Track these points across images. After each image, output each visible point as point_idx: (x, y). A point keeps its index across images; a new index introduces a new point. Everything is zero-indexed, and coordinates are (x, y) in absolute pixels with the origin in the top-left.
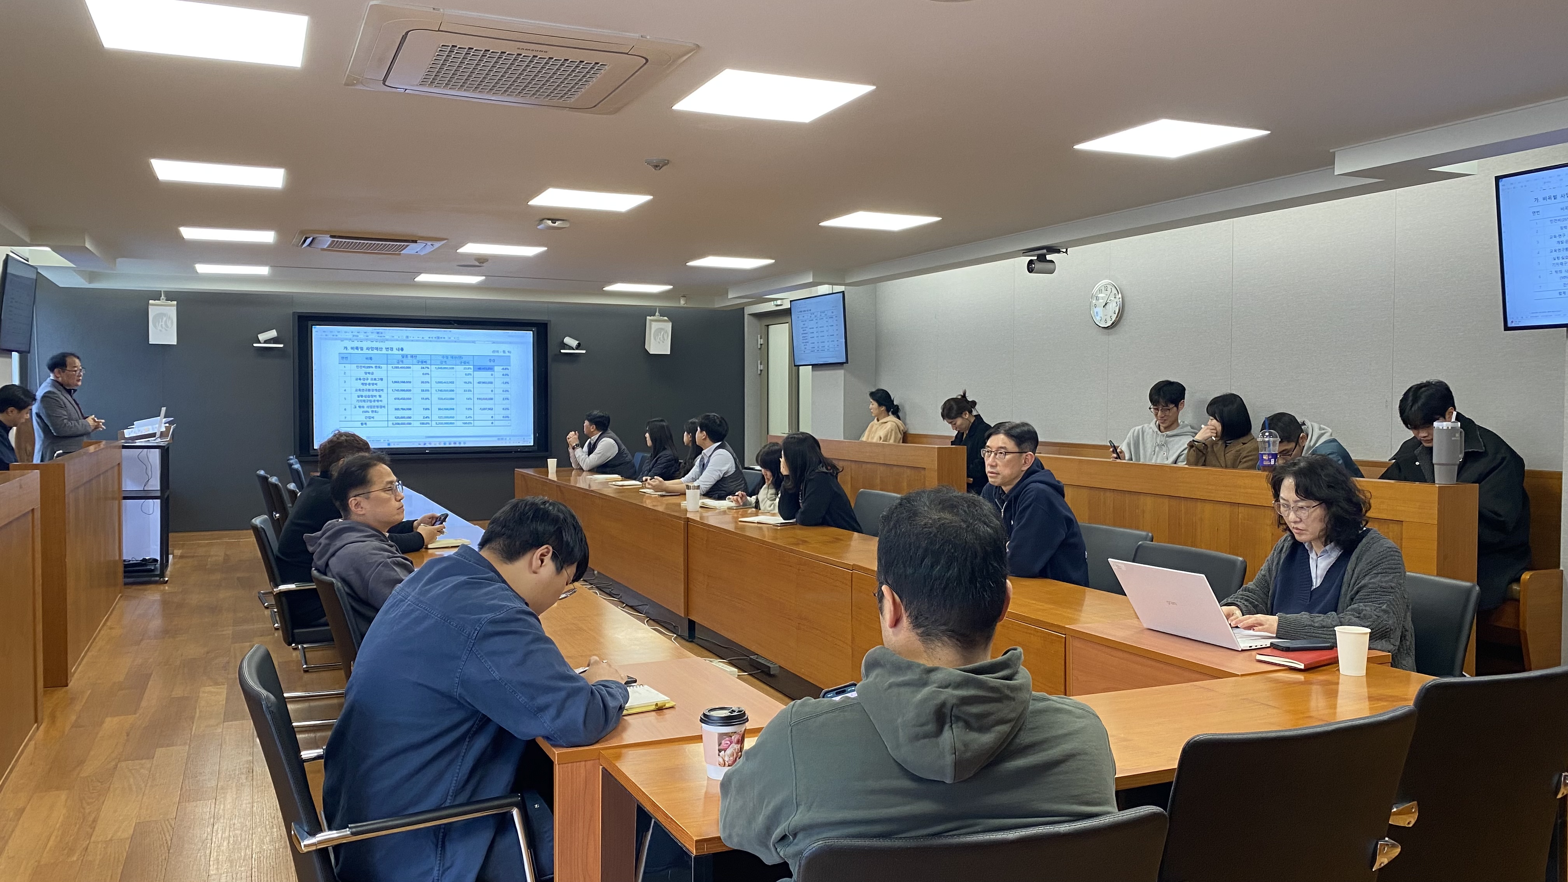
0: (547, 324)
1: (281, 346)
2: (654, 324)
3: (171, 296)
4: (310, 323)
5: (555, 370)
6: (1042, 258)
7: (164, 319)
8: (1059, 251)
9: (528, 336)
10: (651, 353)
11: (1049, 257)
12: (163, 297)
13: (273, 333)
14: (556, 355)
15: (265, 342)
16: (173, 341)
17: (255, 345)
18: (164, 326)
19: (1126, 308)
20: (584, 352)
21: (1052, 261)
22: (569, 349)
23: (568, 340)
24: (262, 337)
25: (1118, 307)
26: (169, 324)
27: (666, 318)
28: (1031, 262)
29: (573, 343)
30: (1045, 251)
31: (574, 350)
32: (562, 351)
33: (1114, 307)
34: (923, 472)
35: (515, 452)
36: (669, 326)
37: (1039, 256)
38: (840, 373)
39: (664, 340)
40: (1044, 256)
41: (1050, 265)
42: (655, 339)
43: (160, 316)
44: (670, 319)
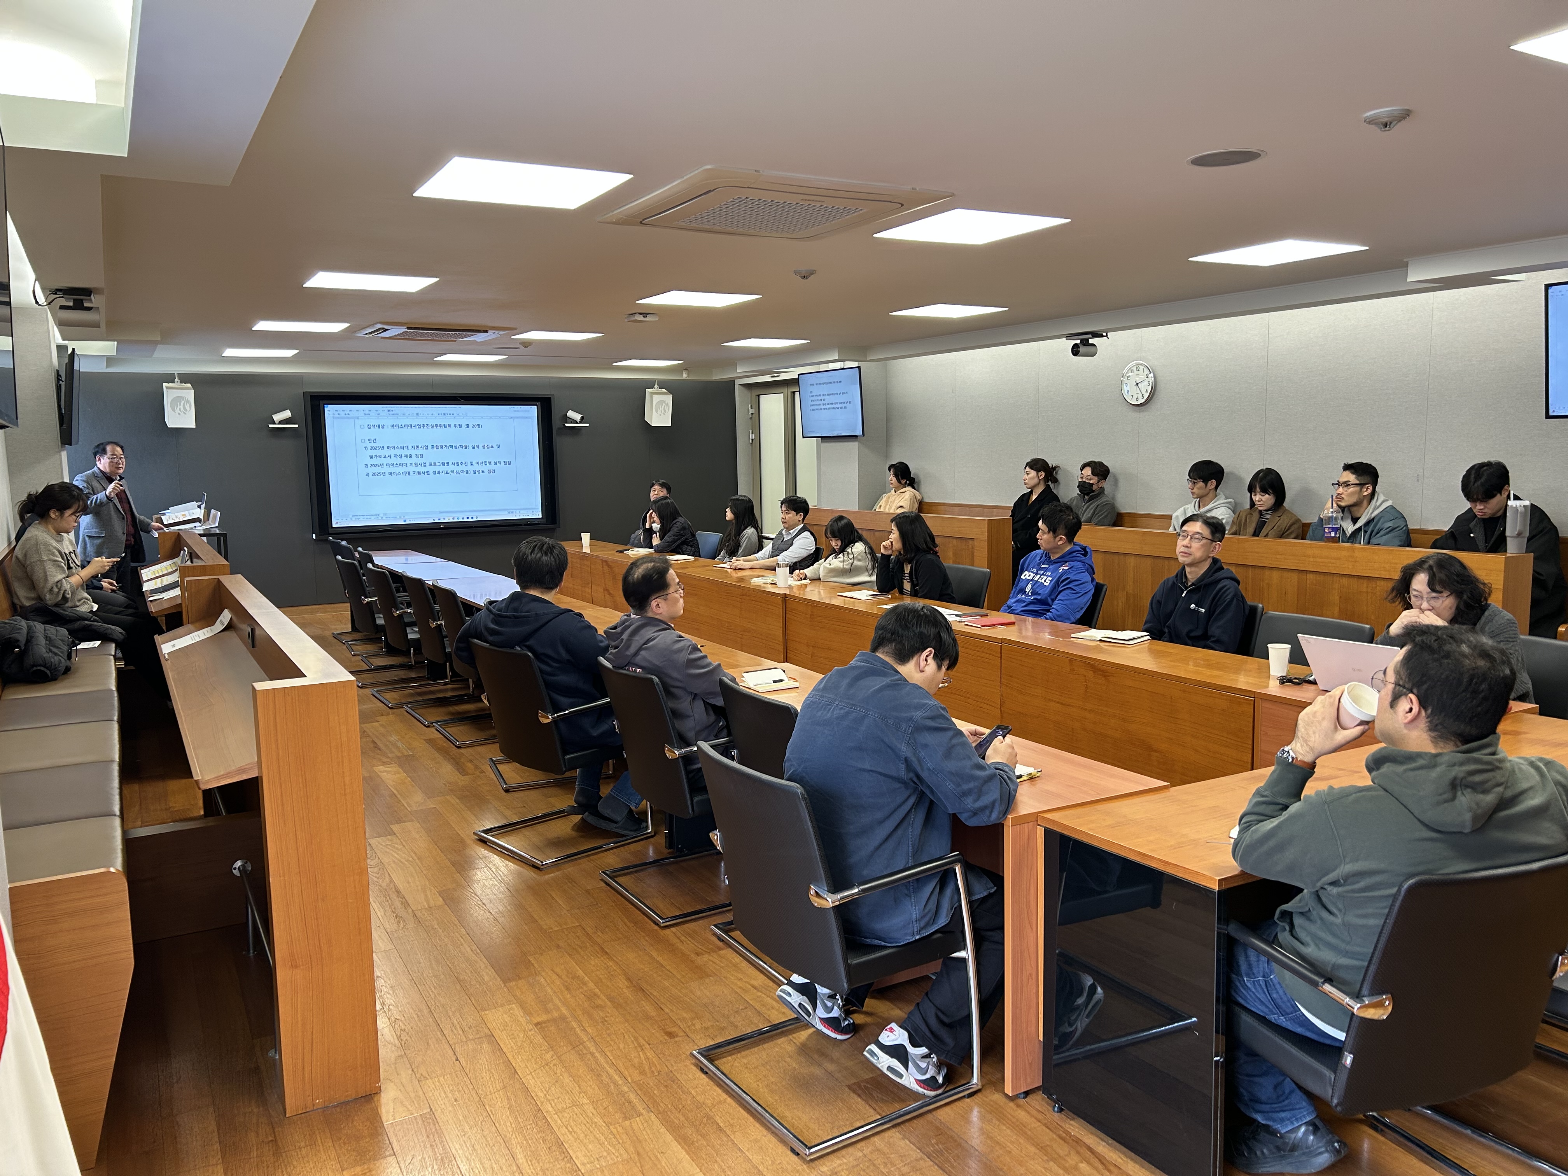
0: (549, 399)
1: (297, 426)
2: (655, 396)
3: (185, 378)
4: (322, 402)
5: (561, 443)
6: (1085, 342)
7: (183, 402)
8: (1102, 336)
9: (532, 412)
10: (654, 424)
11: (1091, 341)
12: (176, 380)
13: (287, 414)
14: (559, 429)
15: (280, 423)
16: (192, 424)
17: (270, 426)
18: (182, 409)
19: (1158, 388)
20: (588, 425)
21: (1093, 345)
22: (571, 423)
23: (571, 414)
24: (277, 417)
25: (1150, 387)
26: (188, 408)
27: (664, 390)
28: (1075, 346)
29: (577, 417)
30: (1090, 336)
31: (577, 423)
32: (567, 425)
33: (1146, 387)
34: (971, 542)
35: (525, 525)
36: (669, 399)
37: (1082, 340)
38: (854, 445)
39: (665, 411)
40: (1087, 340)
41: (1092, 349)
42: (657, 412)
43: (177, 400)
44: (670, 391)
